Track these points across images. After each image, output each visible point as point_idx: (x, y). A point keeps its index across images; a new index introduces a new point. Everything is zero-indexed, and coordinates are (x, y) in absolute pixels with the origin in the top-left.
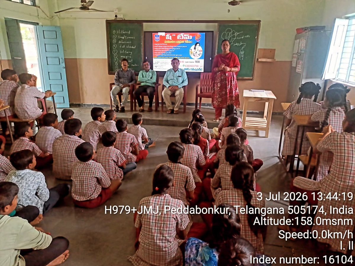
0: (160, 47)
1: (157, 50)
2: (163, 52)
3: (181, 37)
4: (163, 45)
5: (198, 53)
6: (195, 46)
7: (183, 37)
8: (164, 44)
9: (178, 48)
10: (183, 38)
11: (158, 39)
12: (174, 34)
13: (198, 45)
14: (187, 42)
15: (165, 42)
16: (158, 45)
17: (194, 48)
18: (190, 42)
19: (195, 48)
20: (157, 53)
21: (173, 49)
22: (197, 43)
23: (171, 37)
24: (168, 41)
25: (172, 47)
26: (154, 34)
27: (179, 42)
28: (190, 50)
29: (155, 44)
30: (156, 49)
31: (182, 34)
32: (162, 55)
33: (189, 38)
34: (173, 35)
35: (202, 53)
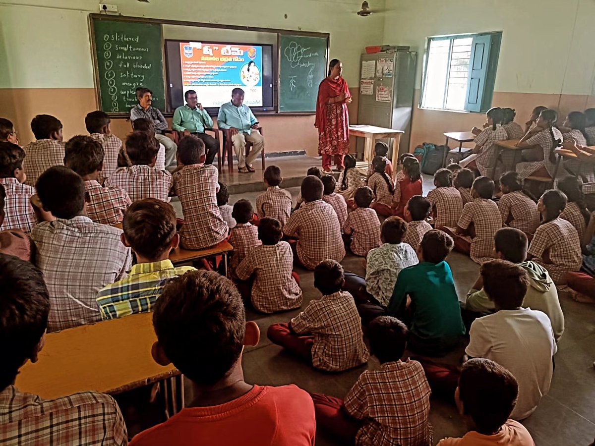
0: (195, 68)
1: (190, 71)
2: (200, 75)
3: (227, 52)
4: (198, 64)
5: (254, 76)
6: (249, 66)
7: (230, 51)
8: (200, 63)
9: (223, 68)
10: (229, 54)
11: (190, 54)
12: (216, 46)
13: (252, 64)
14: (236, 59)
15: (202, 59)
16: (191, 64)
17: (247, 70)
18: (241, 60)
19: (249, 70)
20: (189, 77)
21: (215, 70)
22: (252, 62)
23: (211, 50)
24: (207, 57)
25: (214, 67)
26: (183, 45)
27: (224, 59)
28: (242, 73)
29: (186, 62)
30: (187, 71)
31: (228, 47)
32: (199, 80)
33: (239, 54)
34: (214, 48)
35: (258, 76)
